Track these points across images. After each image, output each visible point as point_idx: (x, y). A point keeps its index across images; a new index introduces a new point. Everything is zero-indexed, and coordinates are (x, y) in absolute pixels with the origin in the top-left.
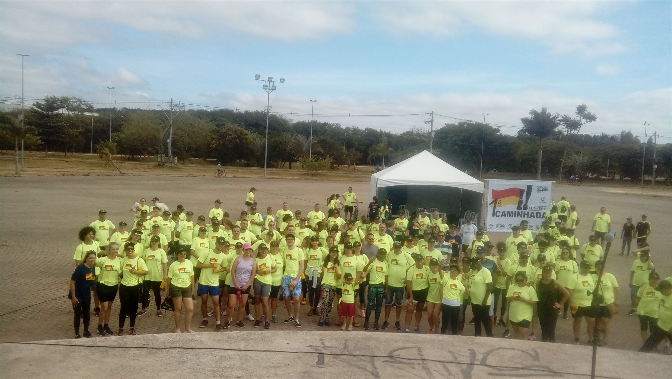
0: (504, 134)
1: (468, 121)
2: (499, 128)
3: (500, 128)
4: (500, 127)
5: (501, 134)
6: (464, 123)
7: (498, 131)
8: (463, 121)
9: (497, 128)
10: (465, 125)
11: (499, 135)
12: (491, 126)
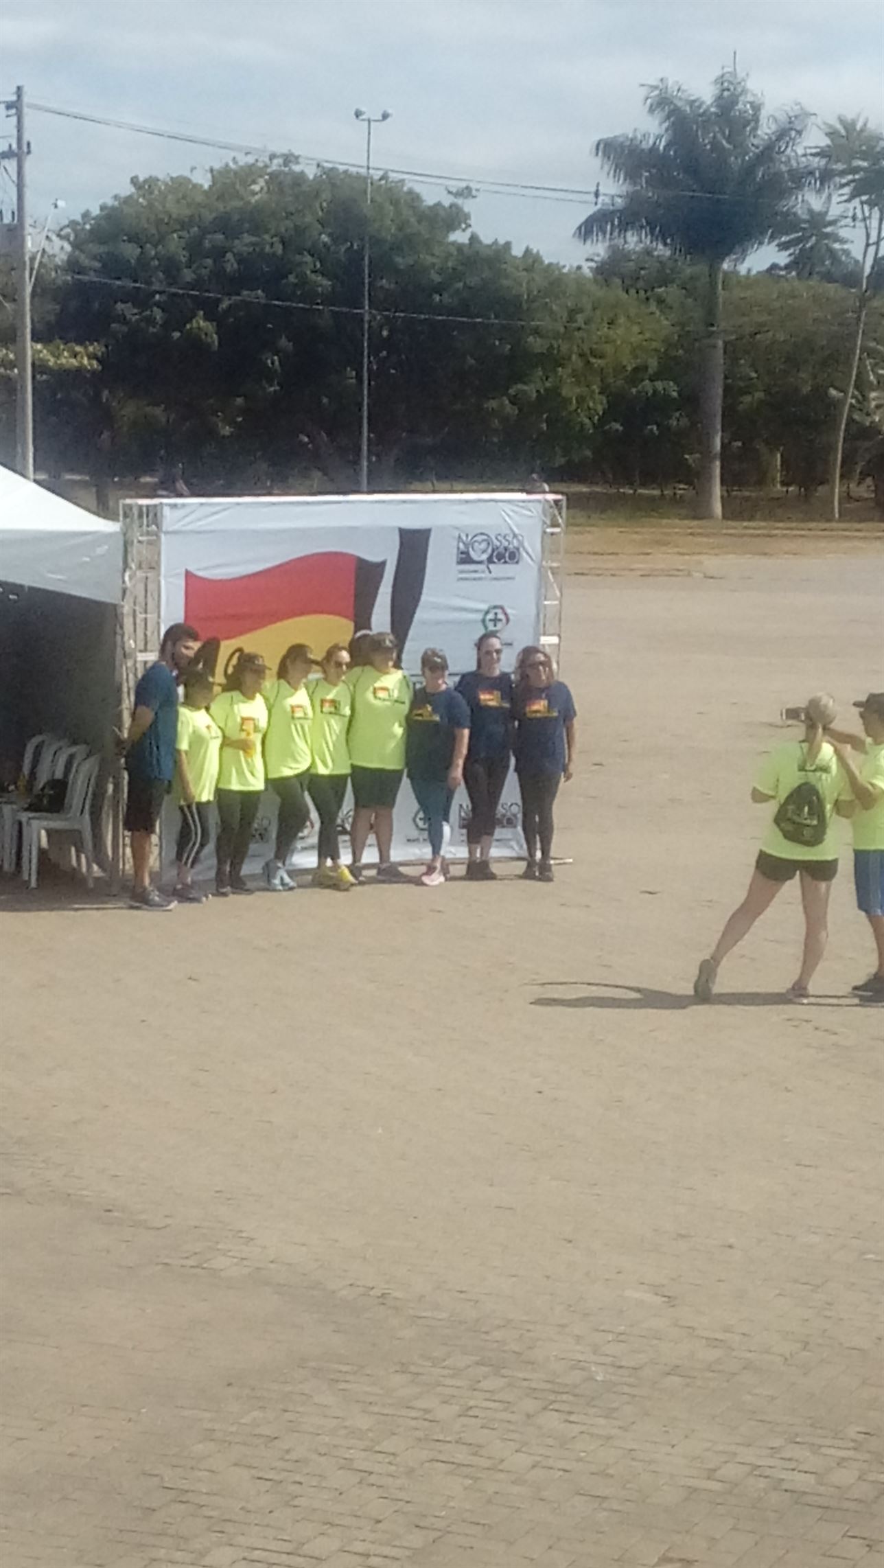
0: (486, 239)
1: (272, 157)
2: (459, 201)
3: (467, 205)
4: (466, 192)
5: (474, 238)
6: (249, 174)
7: (454, 218)
8: (244, 160)
9: (447, 201)
10: (256, 188)
11: (460, 248)
12: (410, 192)
